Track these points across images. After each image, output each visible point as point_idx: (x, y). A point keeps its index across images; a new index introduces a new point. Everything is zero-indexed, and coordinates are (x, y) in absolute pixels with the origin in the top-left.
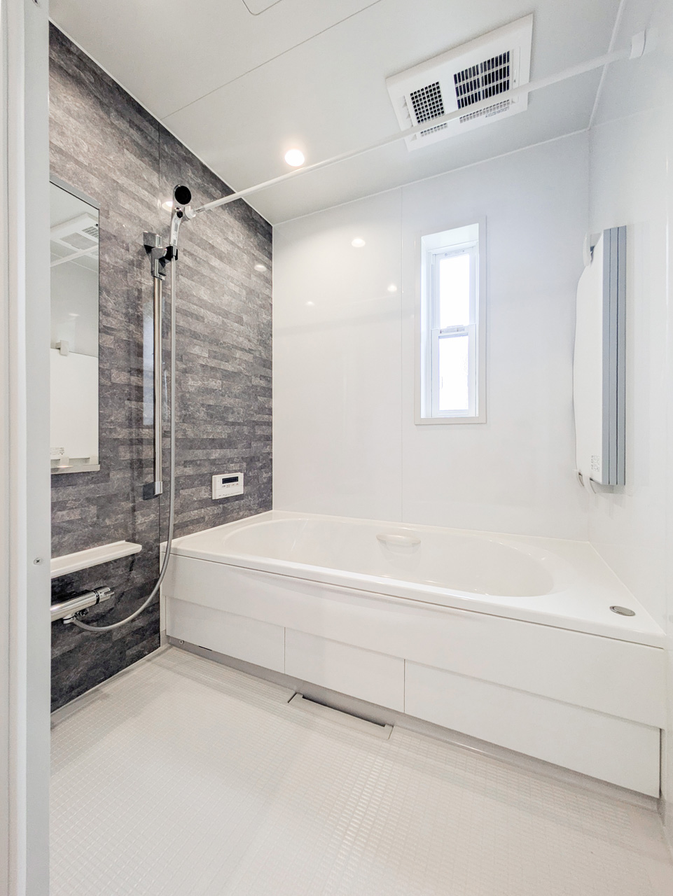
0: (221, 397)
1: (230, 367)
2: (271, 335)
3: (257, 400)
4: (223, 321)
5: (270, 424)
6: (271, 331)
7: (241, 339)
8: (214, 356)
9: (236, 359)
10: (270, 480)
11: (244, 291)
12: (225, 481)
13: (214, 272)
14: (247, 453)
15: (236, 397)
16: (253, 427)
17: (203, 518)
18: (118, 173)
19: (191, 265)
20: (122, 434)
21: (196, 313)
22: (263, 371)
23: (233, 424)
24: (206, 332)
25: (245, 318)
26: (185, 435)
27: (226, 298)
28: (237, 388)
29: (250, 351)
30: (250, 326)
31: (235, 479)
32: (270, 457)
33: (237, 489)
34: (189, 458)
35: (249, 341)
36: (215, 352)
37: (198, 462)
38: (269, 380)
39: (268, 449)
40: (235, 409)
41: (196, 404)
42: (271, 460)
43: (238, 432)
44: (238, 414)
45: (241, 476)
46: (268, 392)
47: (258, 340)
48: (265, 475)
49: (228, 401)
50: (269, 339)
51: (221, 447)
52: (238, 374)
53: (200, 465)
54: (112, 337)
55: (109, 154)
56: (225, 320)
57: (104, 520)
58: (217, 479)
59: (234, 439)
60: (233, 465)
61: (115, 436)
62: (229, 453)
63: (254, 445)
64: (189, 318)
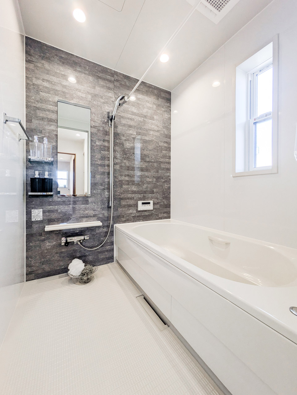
29: (158, 131)
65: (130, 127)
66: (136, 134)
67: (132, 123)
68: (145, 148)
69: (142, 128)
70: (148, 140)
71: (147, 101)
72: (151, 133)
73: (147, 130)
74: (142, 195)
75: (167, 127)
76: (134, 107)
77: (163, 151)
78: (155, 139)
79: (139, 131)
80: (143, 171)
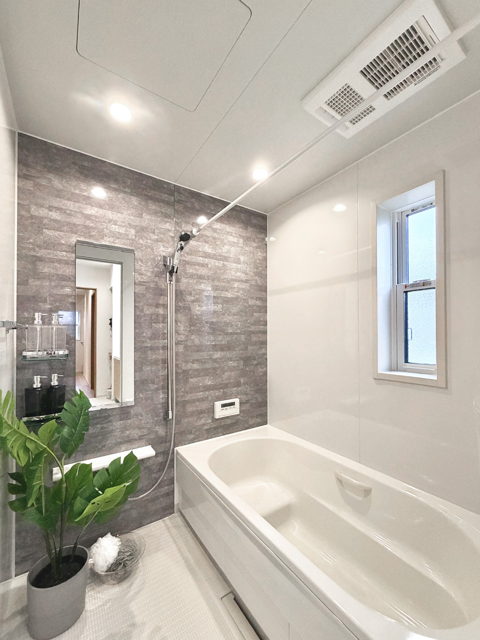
65: (201, 279)
66: (210, 289)
67: (203, 271)
68: (226, 312)
69: (220, 278)
70: (231, 298)
71: (228, 233)
72: (236, 285)
73: (228, 282)
74: (221, 390)
75: (261, 274)
76: (207, 245)
77: (254, 313)
78: (241, 294)
79: (216, 283)
80: (223, 351)
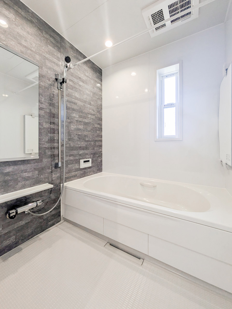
0: (83, 132)
1: (86, 121)
2: (102, 109)
3: (96, 132)
4: (84, 104)
5: (101, 141)
6: (102, 108)
7: (91, 111)
8: (80, 117)
9: (89, 118)
10: (101, 161)
11: (91, 93)
12: (85, 162)
13: (81, 87)
14: (93, 151)
15: (89, 131)
16: (95, 142)
17: (77, 175)
18: (46, 53)
19: (72, 85)
20: (47, 145)
21: (74, 102)
22: (99, 122)
23: (88, 141)
24: (78, 108)
25: (92, 103)
26: (70, 145)
27: (85, 96)
28: (89, 129)
29: (94, 115)
30: (94, 106)
31: (88, 161)
32: (101, 153)
33: (89, 164)
34: (71, 154)
35: (94, 111)
36: (81, 116)
37: (75, 155)
38: (101, 125)
39: (100, 150)
40: (88, 136)
41: (74, 134)
42: (102, 154)
43: (89, 144)
44: (90, 137)
45: (90, 160)
46: (101, 129)
47: (97, 111)
48: (99, 159)
49: (86, 133)
50: (101, 110)
51: (83, 149)
52: (90, 123)
53: (75, 156)
54: (44, 111)
55: (42, 47)
56: (85, 104)
57: (40, 176)
58: (82, 161)
59: (88, 146)
60: (88, 156)
61: (44, 146)
62: (86, 152)
63: (95, 148)
64: (71, 104)
